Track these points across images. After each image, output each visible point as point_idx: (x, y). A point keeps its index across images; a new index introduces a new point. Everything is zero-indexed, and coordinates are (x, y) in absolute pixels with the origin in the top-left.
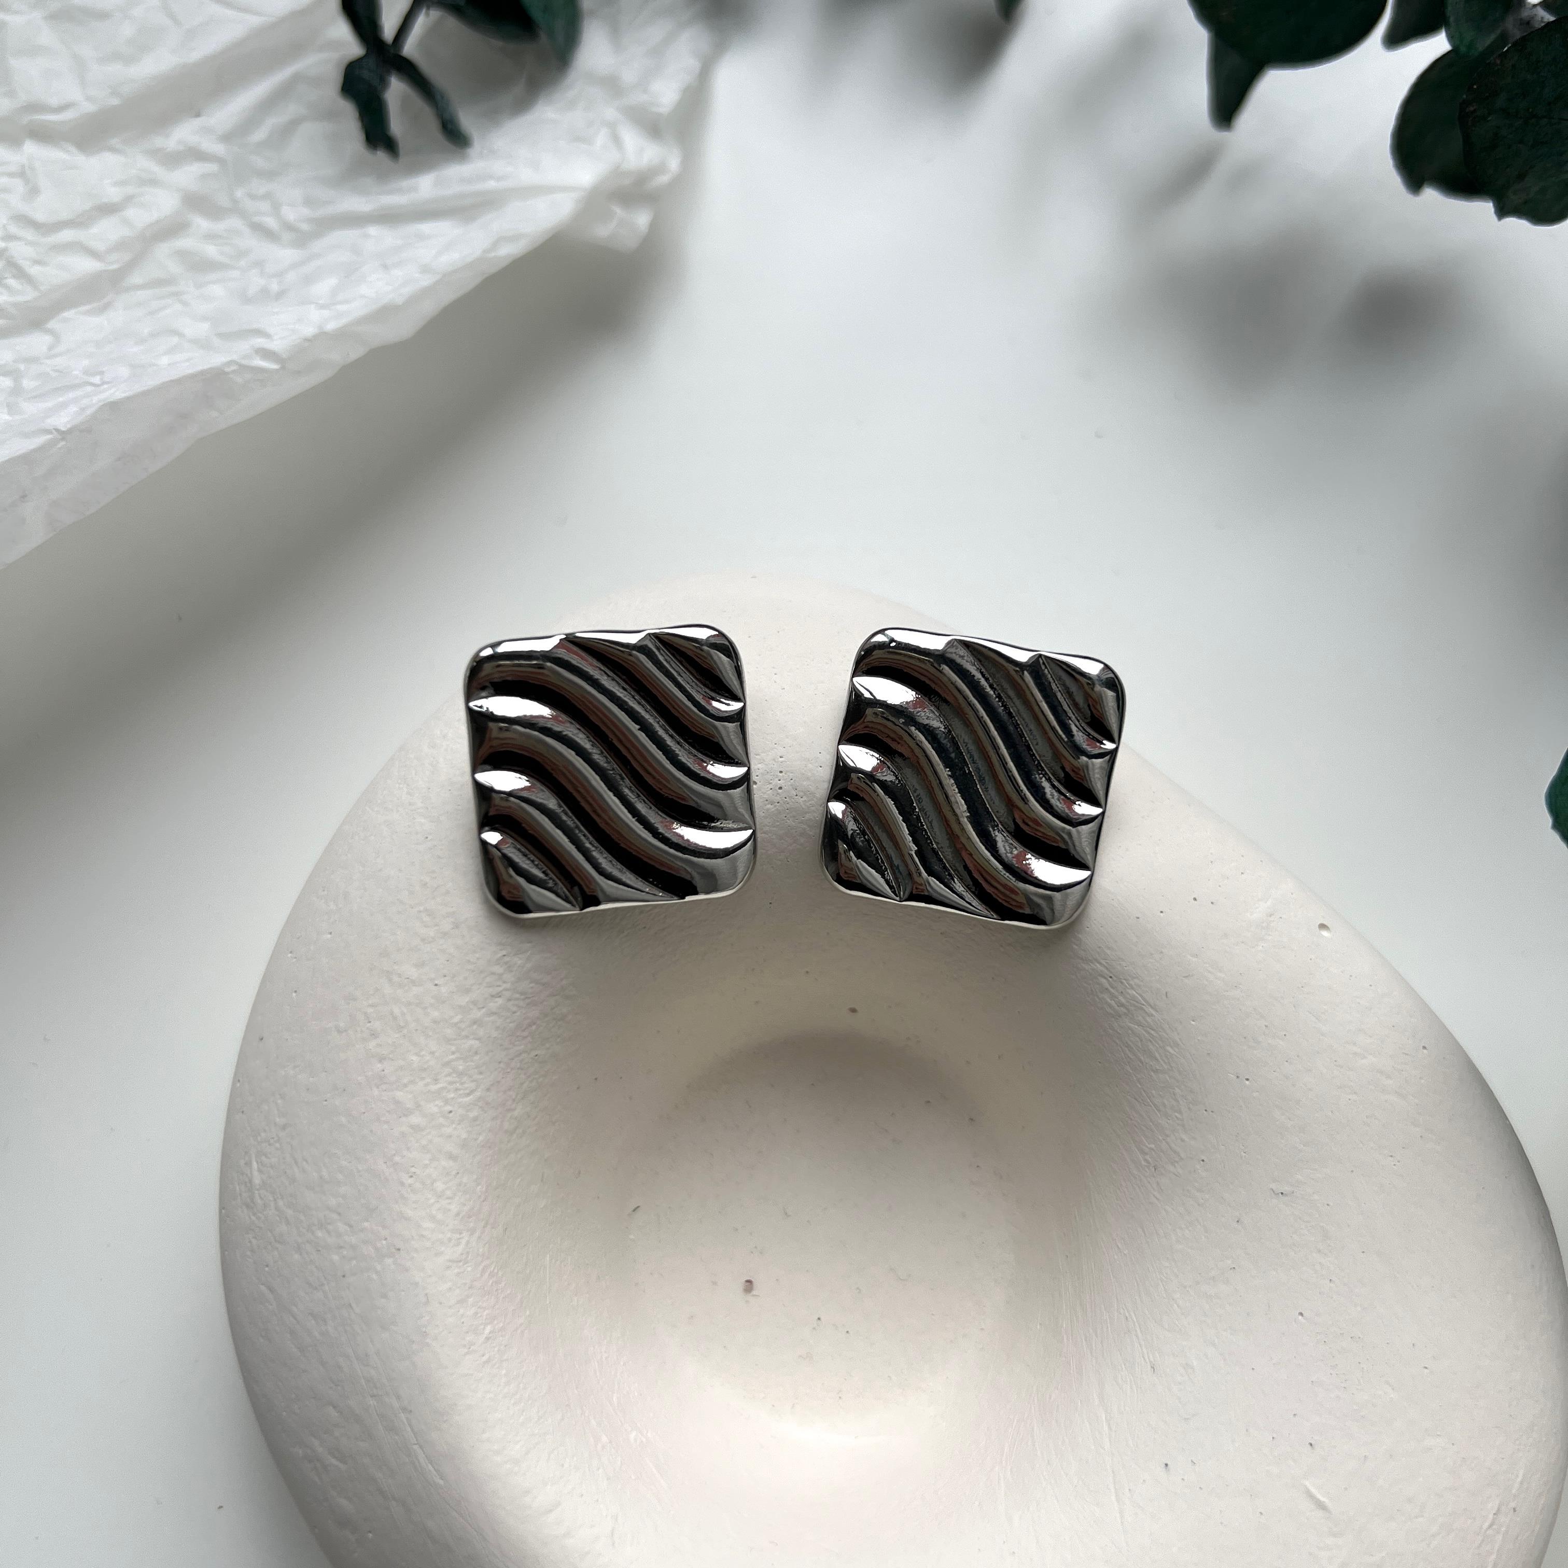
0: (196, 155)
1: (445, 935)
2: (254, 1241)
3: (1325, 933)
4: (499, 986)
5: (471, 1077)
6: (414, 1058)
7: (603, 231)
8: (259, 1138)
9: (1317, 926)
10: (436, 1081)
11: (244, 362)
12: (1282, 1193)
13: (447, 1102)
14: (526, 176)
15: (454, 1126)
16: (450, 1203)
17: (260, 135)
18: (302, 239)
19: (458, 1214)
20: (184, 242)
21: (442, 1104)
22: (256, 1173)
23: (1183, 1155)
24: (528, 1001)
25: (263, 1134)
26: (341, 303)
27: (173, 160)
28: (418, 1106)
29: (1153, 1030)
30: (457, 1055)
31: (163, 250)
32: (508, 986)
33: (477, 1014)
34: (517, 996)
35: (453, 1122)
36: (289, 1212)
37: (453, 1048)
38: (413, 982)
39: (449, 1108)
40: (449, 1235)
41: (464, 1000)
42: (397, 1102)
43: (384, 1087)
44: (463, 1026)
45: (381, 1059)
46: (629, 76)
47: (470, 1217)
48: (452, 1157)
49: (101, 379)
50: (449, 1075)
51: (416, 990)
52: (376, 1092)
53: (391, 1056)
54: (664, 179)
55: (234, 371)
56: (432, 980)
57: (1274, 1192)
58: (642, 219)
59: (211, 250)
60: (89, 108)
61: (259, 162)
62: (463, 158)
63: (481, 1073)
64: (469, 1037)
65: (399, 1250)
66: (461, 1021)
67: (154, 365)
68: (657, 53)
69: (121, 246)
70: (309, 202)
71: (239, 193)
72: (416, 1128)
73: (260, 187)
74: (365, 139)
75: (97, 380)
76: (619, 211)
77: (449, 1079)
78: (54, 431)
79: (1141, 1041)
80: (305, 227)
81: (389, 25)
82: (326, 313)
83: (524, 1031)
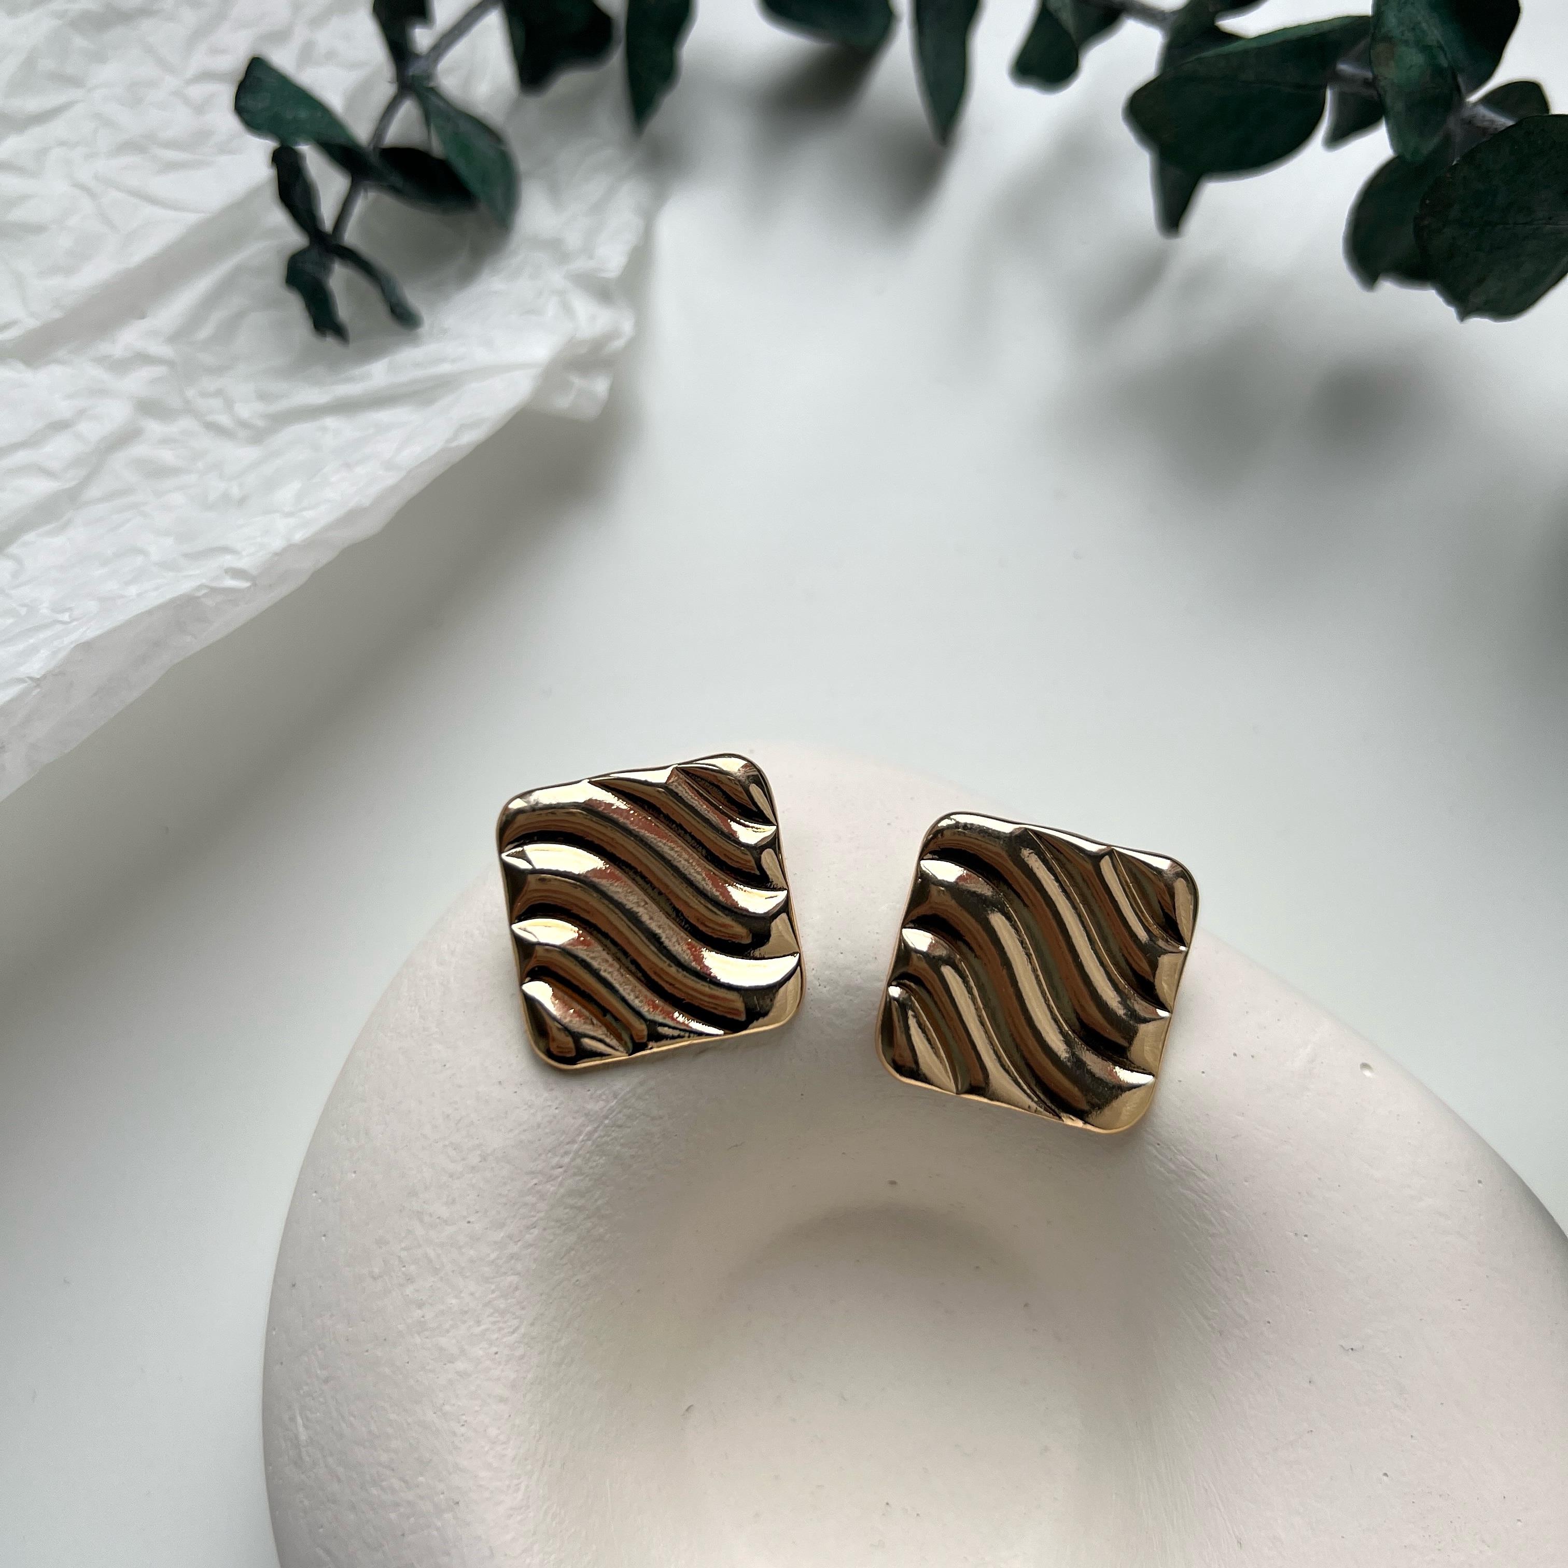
0: (143, 359)
1: (473, 1169)
2: (306, 1503)
3: (1367, 1073)
4: (534, 1216)
5: (514, 1314)
6: (454, 1301)
7: (562, 403)
8: (302, 1392)
9: (1359, 1066)
10: (478, 1323)
11: (214, 584)
12: (1352, 1349)
13: (491, 1344)
14: (482, 356)
15: (501, 1367)
16: (504, 1449)
17: (205, 332)
18: (257, 436)
19: (514, 1459)
20: (139, 450)
21: (486, 1346)
22: (301, 1429)
23: (1247, 1318)
24: (564, 1228)
25: (306, 1388)
26: (305, 509)
27: (121, 366)
28: (463, 1352)
29: (1206, 1194)
30: (497, 1293)
31: (119, 461)
32: (542, 1215)
33: (514, 1248)
34: (553, 1224)
35: (500, 1363)
36: (340, 1470)
37: (493, 1287)
38: (446, 1222)
39: (495, 1349)
40: (507, 1483)
41: (500, 1235)
42: (441, 1349)
43: (427, 1333)
44: (500, 1262)
45: (420, 1305)
46: (573, 240)
47: (526, 1459)
48: (502, 1400)
49: (70, 616)
50: (491, 1315)
51: (450, 1230)
52: (418, 1340)
53: (430, 1301)
54: (619, 344)
55: (205, 595)
56: (465, 1217)
57: (1343, 1348)
58: (600, 386)
59: (167, 456)
60: (32, 323)
61: (207, 358)
62: (415, 341)
63: (523, 1308)
64: (506, 1273)
65: (458, 1503)
66: (498, 1258)
67: (122, 597)
68: (598, 208)
69: (77, 462)
70: (263, 396)
71: (190, 393)
72: (463, 1375)
73: (210, 384)
74: (312, 326)
75: (66, 617)
76: (577, 381)
77: (492, 1319)
78: (27, 679)
79: (1195, 1206)
80: (260, 423)
81: (327, 211)
82: (292, 521)
83: (561, 1259)
